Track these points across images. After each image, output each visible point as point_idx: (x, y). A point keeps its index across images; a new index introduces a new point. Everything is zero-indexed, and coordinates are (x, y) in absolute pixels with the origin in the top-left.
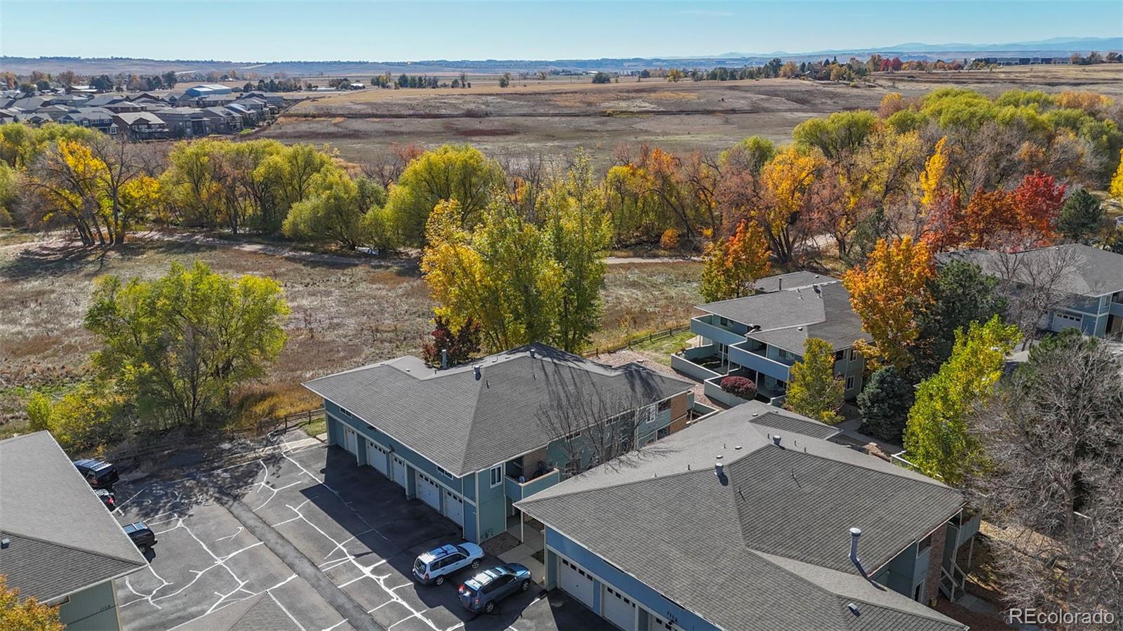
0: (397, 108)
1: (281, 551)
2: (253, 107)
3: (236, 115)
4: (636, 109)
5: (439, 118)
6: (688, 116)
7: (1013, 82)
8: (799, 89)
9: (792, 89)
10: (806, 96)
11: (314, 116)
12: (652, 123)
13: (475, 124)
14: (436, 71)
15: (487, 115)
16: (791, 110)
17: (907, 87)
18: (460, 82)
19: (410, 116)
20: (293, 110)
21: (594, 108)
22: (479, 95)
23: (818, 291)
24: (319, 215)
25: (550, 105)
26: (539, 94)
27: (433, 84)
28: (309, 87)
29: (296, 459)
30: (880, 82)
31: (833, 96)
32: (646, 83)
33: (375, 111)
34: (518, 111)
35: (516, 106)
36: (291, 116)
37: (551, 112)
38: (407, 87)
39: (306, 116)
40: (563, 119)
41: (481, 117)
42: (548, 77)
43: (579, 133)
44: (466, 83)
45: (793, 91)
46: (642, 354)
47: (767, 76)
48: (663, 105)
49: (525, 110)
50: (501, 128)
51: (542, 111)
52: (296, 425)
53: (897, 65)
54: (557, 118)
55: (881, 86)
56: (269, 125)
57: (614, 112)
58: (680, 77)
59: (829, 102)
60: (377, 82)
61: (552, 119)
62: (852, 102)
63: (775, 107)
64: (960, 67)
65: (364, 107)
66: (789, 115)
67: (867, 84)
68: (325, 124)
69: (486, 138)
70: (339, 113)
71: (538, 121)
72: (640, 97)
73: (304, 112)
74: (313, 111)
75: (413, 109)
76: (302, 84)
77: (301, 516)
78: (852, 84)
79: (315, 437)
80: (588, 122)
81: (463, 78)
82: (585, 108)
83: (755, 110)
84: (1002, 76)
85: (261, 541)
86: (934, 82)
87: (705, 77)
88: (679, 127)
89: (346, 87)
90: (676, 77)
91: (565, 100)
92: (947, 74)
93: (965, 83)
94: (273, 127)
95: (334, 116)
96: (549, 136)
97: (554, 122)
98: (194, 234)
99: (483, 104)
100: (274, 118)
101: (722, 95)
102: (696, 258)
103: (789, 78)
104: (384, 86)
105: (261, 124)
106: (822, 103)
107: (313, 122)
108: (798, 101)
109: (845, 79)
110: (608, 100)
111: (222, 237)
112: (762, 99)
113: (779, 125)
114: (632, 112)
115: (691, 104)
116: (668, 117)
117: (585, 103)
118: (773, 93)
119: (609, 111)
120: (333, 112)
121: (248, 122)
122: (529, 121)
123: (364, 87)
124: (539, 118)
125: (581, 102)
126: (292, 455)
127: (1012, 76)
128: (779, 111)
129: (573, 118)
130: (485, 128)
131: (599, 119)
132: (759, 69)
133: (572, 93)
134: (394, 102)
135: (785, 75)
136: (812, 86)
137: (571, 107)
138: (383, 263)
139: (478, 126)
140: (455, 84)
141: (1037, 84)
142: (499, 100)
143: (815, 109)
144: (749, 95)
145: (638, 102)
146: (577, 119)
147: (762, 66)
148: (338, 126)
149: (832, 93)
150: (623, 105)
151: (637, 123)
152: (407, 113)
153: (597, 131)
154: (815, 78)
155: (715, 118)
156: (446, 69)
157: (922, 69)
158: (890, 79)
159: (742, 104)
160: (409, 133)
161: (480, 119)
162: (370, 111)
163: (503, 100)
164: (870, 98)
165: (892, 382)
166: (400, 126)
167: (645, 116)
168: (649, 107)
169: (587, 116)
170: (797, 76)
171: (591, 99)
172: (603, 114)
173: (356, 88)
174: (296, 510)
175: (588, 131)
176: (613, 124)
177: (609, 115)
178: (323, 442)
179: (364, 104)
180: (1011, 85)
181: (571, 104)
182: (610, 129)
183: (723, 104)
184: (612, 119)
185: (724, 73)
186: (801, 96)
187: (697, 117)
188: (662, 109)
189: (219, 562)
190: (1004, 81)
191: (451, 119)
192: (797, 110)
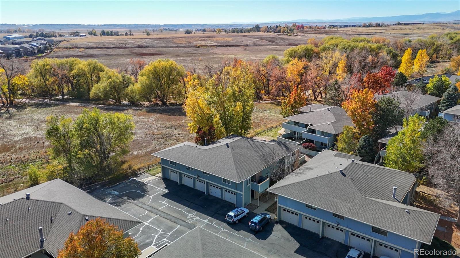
0: (107, 44)
1: (168, 218)
2: (41, 44)
3: (34, 47)
4: (209, 45)
5: (127, 48)
6: (230, 48)
7: (346, 34)
8: (270, 36)
9: (267, 36)
10: (273, 39)
11: (70, 48)
12: (217, 50)
13: (143, 51)
14: (112, 28)
15: (147, 47)
16: (269, 45)
17: (309, 36)
18: (129, 33)
19: (114, 48)
20: (60, 45)
21: (191, 44)
22: (142, 38)
23: (329, 110)
24: (108, 89)
25: (173, 43)
26: (167, 38)
27: (117, 34)
28: (60, 36)
29: (152, 184)
30: (299, 34)
31: (283, 39)
32: (207, 34)
33: (98, 46)
34: (160, 45)
35: (159, 43)
36: (59, 48)
37: (174, 46)
38: (105, 35)
39: (67, 48)
40: (180, 48)
41: (144, 48)
42: (163, 31)
43: (188, 54)
44: (132, 34)
45: (268, 38)
46: (263, 138)
47: (254, 31)
48: (219, 43)
49: (163, 45)
50: (155, 52)
51: (170, 45)
52: (144, 172)
53: (302, 27)
54: (177, 48)
55: (300, 35)
56: (50, 52)
57: (200, 46)
58: (221, 32)
59: (282, 41)
60: (91, 33)
61: (175, 49)
62: (291, 42)
63: (262, 43)
64: (325, 28)
65: (92, 44)
66: (268, 47)
67: (294, 34)
68: (76, 51)
69: (150, 56)
70: (81, 46)
71: (169, 49)
72: (209, 40)
73: (65, 46)
74: (69, 46)
75: (114, 45)
76: (57, 34)
77: (167, 205)
78: (289, 34)
79: (154, 176)
80: (191, 50)
81: (130, 31)
82: (188, 44)
83: (255, 45)
84: (341, 32)
85: (157, 215)
86: (318, 34)
87: (230, 32)
88: (227, 52)
89: (77, 35)
90: (219, 31)
91: (179, 41)
92: (322, 31)
93: (329, 34)
94: (52, 53)
95: (79, 48)
96: (177, 55)
97: (176, 50)
98: (44, 100)
99: (144, 42)
100: (52, 49)
101: (242, 39)
102: (261, 102)
103: (265, 32)
104: (95, 35)
105: (46, 51)
106: (280, 42)
107: (71, 51)
108: (270, 41)
109: (286, 32)
110: (197, 41)
111: (58, 100)
112: (257, 41)
113: (266, 51)
114: (208, 46)
115: (230, 43)
116: (222, 48)
117: (188, 42)
118: (261, 38)
119: (198, 45)
120: (79, 46)
121: (40, 51)
122: (166, 49)
123: (85, 35)
124: (169, 48)
125: (186, 41)
126: (149, 183)
127: (345, 32)
128: (264, 45)
129: (184, 48)
130: (148, 53)
131: (195, 49)
132: (251, 28)
133: (181, 38)
134: (105, 42)
135: (263, 31)
136: (274, 35)
137: (182, 44)
138: (138, 108)
139: (144, 52)
140: (126, 34)
141: (354, 34)
142: (151, 41)
143: (277, 44)
144: (251, 39)
145: (209, 42)
146: (185, 48)
147: (252, 27)
148: (82, 52)
149: (282, 38)
150: (203, 43)
151: (210, 50)
152: (112, 46)
153: (195, 53)
154: (275, 32)
155: (241, 48)
156: (116, 28)
157: (312, 29)
158: (302, 33)
159: (249, 43)
160: (116, 55)
161: (145, 49)
162: (95, 46)
163: (152, 41)
164: (297, 40)
165: (369, 140)
166: (110, 52)
167: (213, 47)
168: (214, 44)
169: (190, 47)
170: (268, 32)
171: (190, 40)
172: (196, 46)
173: (82, 36)
174: (164, 203)
175: (192, 53)
176: (201, 51)
177: (198, 47)
178: (159, 177)
179: (91, 43)
180: (345, 35)
181: (182, 43)
182: (200, 52)
183: (243, 43)
184: (200, 48)
185: (237, 30)
186: (271, 39)
187: (234, 47)
188: (219, 45)
189: (146, 224)
190: (343, 33)
191: (132, 49)
192: (271, 45)
